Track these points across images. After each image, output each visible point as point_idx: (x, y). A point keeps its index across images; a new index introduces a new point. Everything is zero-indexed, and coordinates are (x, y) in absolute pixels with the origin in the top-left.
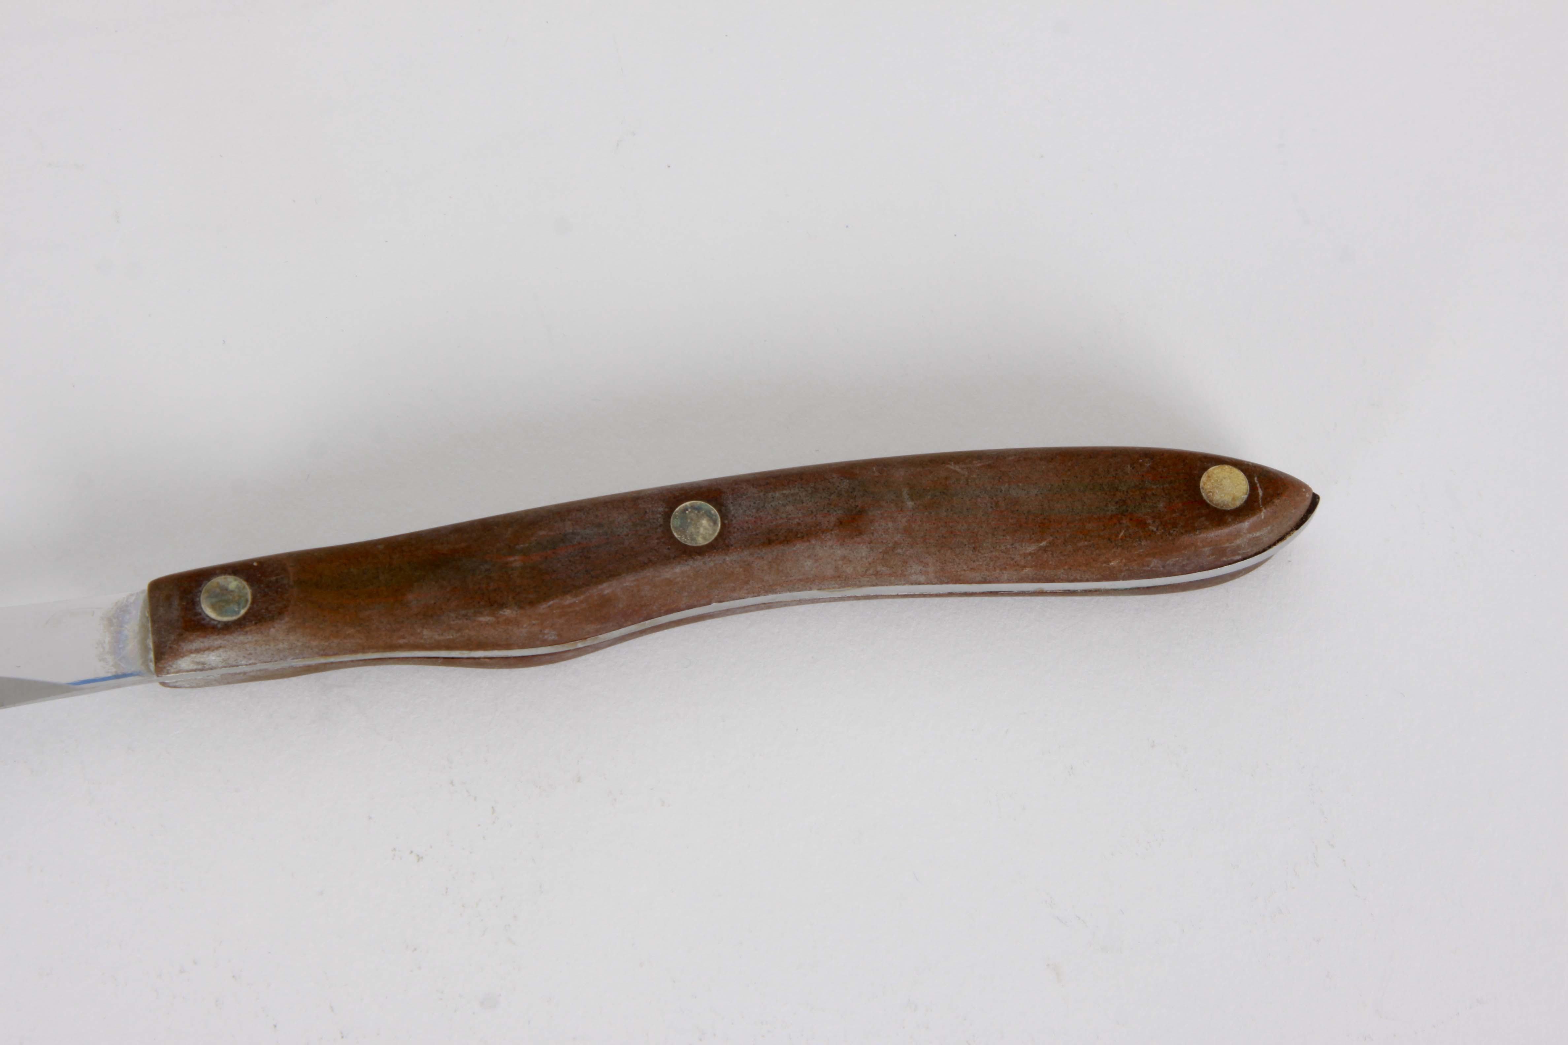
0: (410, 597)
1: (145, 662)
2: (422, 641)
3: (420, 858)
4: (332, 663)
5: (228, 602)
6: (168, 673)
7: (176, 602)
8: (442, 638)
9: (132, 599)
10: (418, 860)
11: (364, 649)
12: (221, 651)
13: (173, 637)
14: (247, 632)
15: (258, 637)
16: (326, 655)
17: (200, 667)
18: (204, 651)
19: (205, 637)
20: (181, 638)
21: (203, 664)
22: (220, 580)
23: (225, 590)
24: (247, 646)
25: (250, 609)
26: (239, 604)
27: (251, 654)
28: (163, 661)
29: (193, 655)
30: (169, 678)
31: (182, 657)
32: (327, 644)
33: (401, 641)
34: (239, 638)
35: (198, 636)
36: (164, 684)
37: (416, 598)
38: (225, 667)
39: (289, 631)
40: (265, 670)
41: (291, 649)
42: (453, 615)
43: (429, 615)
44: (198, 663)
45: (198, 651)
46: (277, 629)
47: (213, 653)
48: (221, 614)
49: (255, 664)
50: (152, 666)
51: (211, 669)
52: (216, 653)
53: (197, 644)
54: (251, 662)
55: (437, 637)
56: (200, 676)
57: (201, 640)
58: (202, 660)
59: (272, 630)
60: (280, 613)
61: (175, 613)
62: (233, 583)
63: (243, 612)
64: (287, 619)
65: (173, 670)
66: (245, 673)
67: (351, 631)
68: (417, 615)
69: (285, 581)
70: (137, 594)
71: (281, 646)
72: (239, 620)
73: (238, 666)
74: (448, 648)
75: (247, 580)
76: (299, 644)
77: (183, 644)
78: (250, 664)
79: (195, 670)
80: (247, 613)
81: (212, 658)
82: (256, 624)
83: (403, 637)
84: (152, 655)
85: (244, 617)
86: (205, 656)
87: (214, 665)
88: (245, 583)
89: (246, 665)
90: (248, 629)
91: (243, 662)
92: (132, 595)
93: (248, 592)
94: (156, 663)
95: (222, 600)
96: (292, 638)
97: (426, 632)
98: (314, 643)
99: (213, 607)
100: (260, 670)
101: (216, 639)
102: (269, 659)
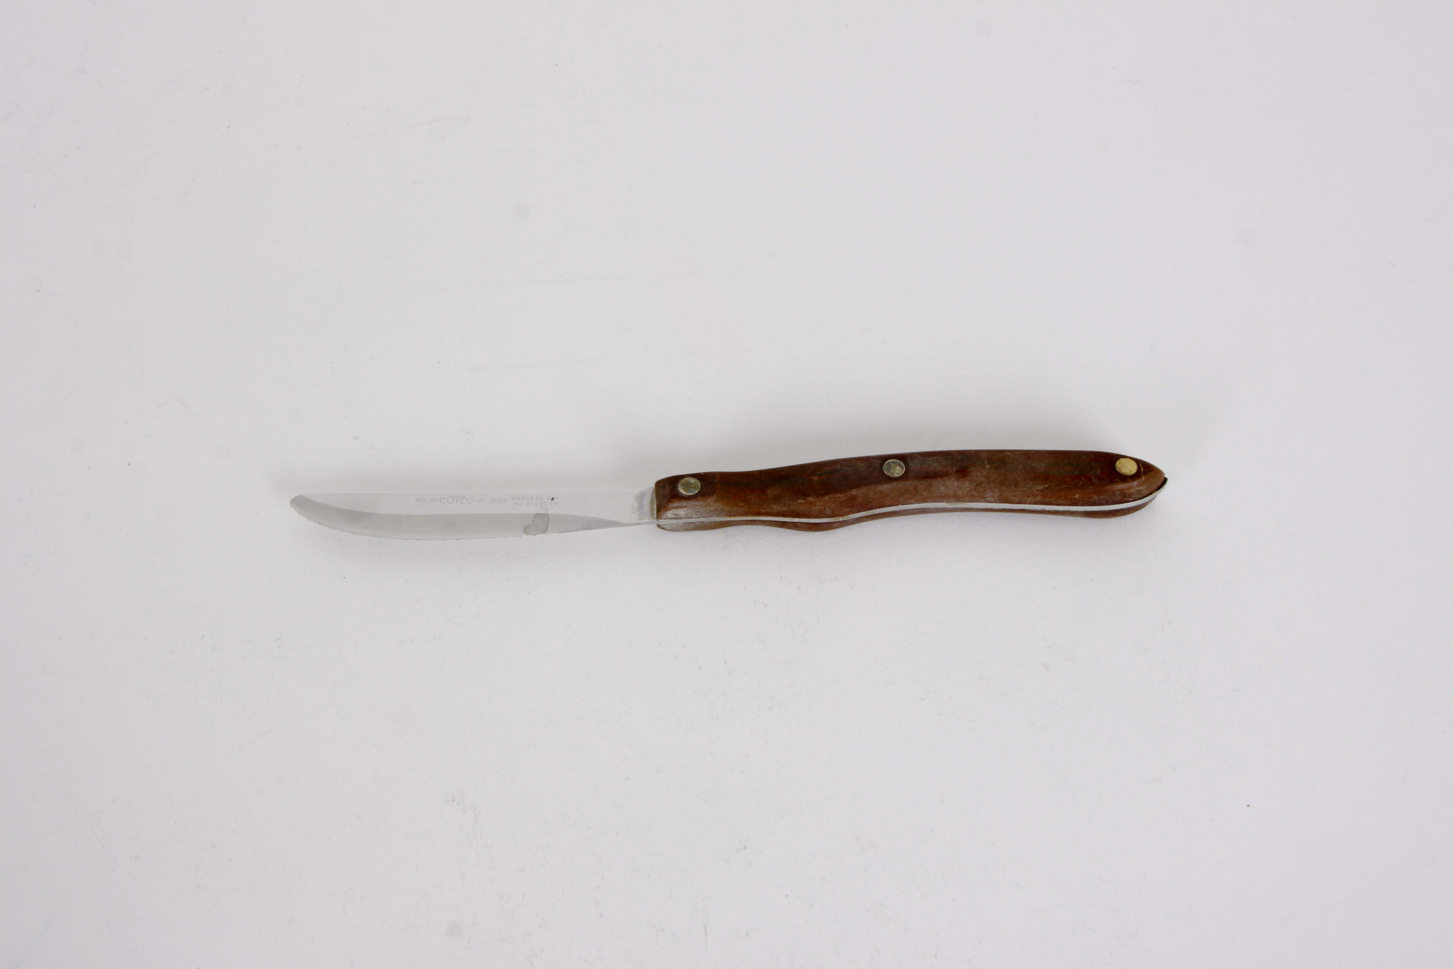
0: (768, 491)
1: (652, 515)
2: (772, 511)
3: (766, 605)
4: (732, 521)
5: (690, 487)
6: (662, 519)
7: (668, 487)
8: (781, 510)
9: (648, 490)
10: (765, 606)
11: (746, 514)
12: (686, 508)
13: (665, 501)
14: (697, 500)
15: (703, 503)
16: (730, 516)
17: (676, 517)
18: (679, 508)
19: (679, 501)
20: (669, 501)
21: (677, 515)
22: (687, 479)
23: (689, 483)
24: (697, 507)
25: (699, 491)
26: (695, 488)
27: (698, 512)
28: (661, 512)
29: (674, 510)
30: (662, 522)
31: (669, 510)
32: (731, 509)
33: (764, 511)
34: (694, 503)
35: (677, 501)
36: (659, 526)
38: (686, 518)
39: (716, 501)
40: (703, 522)
41: (715, 511)
42: (787, 499)
43: (776, 499)
44: (675, 515)
45: (676, 508)
46: (710, 500)
47: (682, 510)
48: (687, 492)
49: (699, 518)
50: (655, 516)
51: (680, 519)
52: (683, 510)
53: (676, 504)
54: (698, 516)
55: (779, 509)
56: (675, 522)
57: (678, 502)
58: (677, 513)
59: (709, 500)
60: (713, 493)
61: (667, 491)
62: (693, 480)
63: (696, 492)
64: (715, 496)
65: (664, 518)
66: (694, 523)
67: (742, 504)
68: (771, 499)
69: (715, 481)
70: (650, 488)
71: (712, 508)
72: (695, 494)
73: (692, 518)
74: (784, 515)
75: (699, 480)
76: (719, 508)
77: (670, 504)
78: (697, 518)
79: (673, 519)
80: (698, 492)
81: (681, 512)
82: (702, 497)
83: (765, 509)
84: (655, 512)
85: (697, 494)
86: (679, 511)
87: (682, 516)
88: (698, 481)
89: (696, 518)
90: (698, 499)
91: (694, 516)
92: (647, 488)
93: (699, 484)
94: (657, 513)
95: (687, 486)
96: (717, 505)
97: (774, 506)
98: (726, 509)
99: (684, 489)
100: (700, 522)
101: (684, 503)
102: (705, 516)
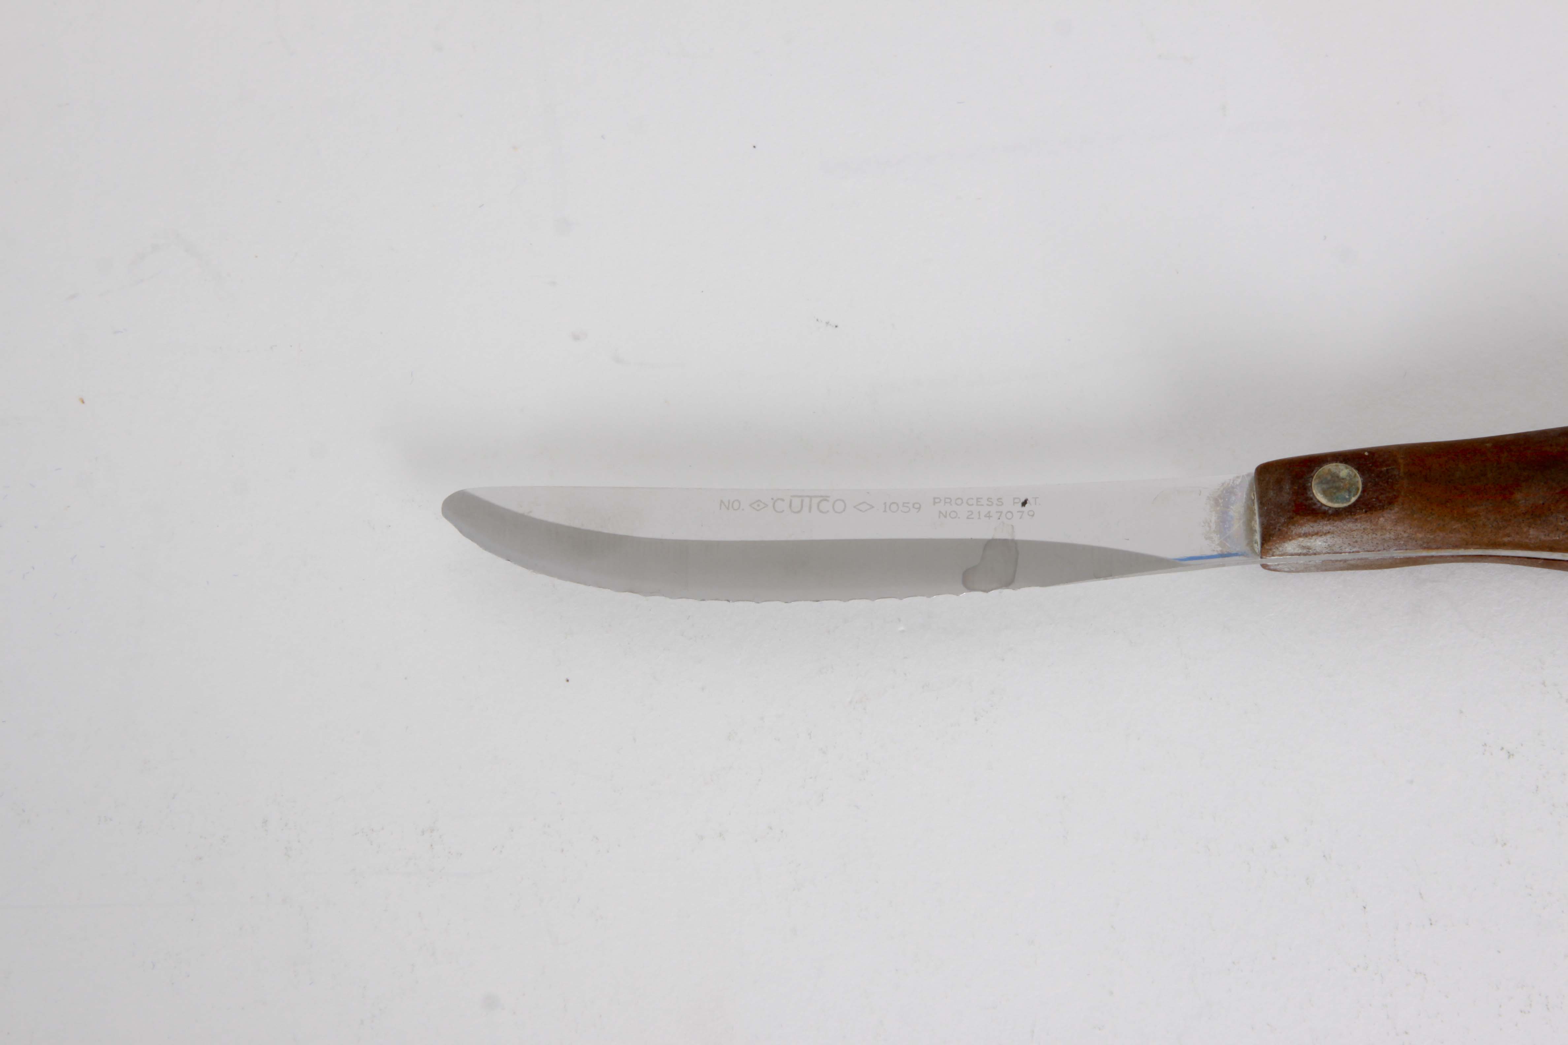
0: (1518, 496)
1: (1251, 543)
2: (1527, 541)
3: (1510, 755)
4: (1432, 557)
5: (1338, 489)
6: (1273, 555)
7: (1287, 487)
8: (1548, 538)
9: (1238, 482)
10: (1509, 757)
11: (1467, 545)
12: (1329, 536)
13: (1282, 520)
14: (1356, 520)
15: (1368, 526)
16: (1429, 548)
17: (1305, 551)
18: (1313, 535)
19: (1315, 522)
20: (1291, 521)
21: (1309, 548)
22: (1332, 467)
23: (1336, 477)
24: (1355, 533)
25: (1360, 497)
26: (1350, 492)
27: (1356, 542)
28: (1270, 543)
29: (1301, 539)
30: (1270, 560)
31: (1290, 540)
32: (1432, 537)
33: (1506, 539)
34: (1348, 525)
35: (1308, 520)
36: (1264, 566)
37: (1522, 498)
38: (1329, 553)
39: (1396, 522)
40: (1367, 559)
41: (1396, 539)
42: (1562, 516)
43: (1537, 515)
44: (1304, 547)
45: (1306, 535)
46: (1386, 518)
47: (1320, 539)
48: (1331, 500)
49: (1358, 552)
50: (1258, 547)
51: (1315, 554)
52: (1324, 538)
53: (1306, 528)
54: (1354, 550)
55: (1543, 537)
56: (1302, 560)
57: (1312, 524)
58: (1309, 544)
59: (1382, 519)
60: (1391, 502)
61: (1286, 496)
62: (1344, 471)
63: (1353, 499)
64: (1396, 509)
65: (1278, 553)
66: (1345, 561)
67: (1457, 526)
68: (1524, 514)
69: (1396, 472)
70: (1243, 476)
71: (1387, 535)
72: (1350, 506)
73: (1341, 553)
74: (1552, 549)
75: (1358, 469)
76: (1406, 535)
77: (1292, 527)
78: (1353, 552)
79: (1299, 554)
80: (1357, 501)
81: (1318, 543)
82: (1366, 512)
83: (1509, 535)
84: (1258, 537)
85: (1354, 505)
86: (1312, 541)
87: (1318, 550)
88: (1356, 472)
89: (1350, 552)
90: (1358, 517)
91: (1348, 550)
92: (1238, 477)
93: (1359, 480)
94: (1262, 545)
95: (1333, 486)
96: (1400, 528)
97: (1532, 532)
98: (1420, 535)
99: (1325, 493)
100: (1361, 559)
101: (1326, 525)
102: (1373, 549)
